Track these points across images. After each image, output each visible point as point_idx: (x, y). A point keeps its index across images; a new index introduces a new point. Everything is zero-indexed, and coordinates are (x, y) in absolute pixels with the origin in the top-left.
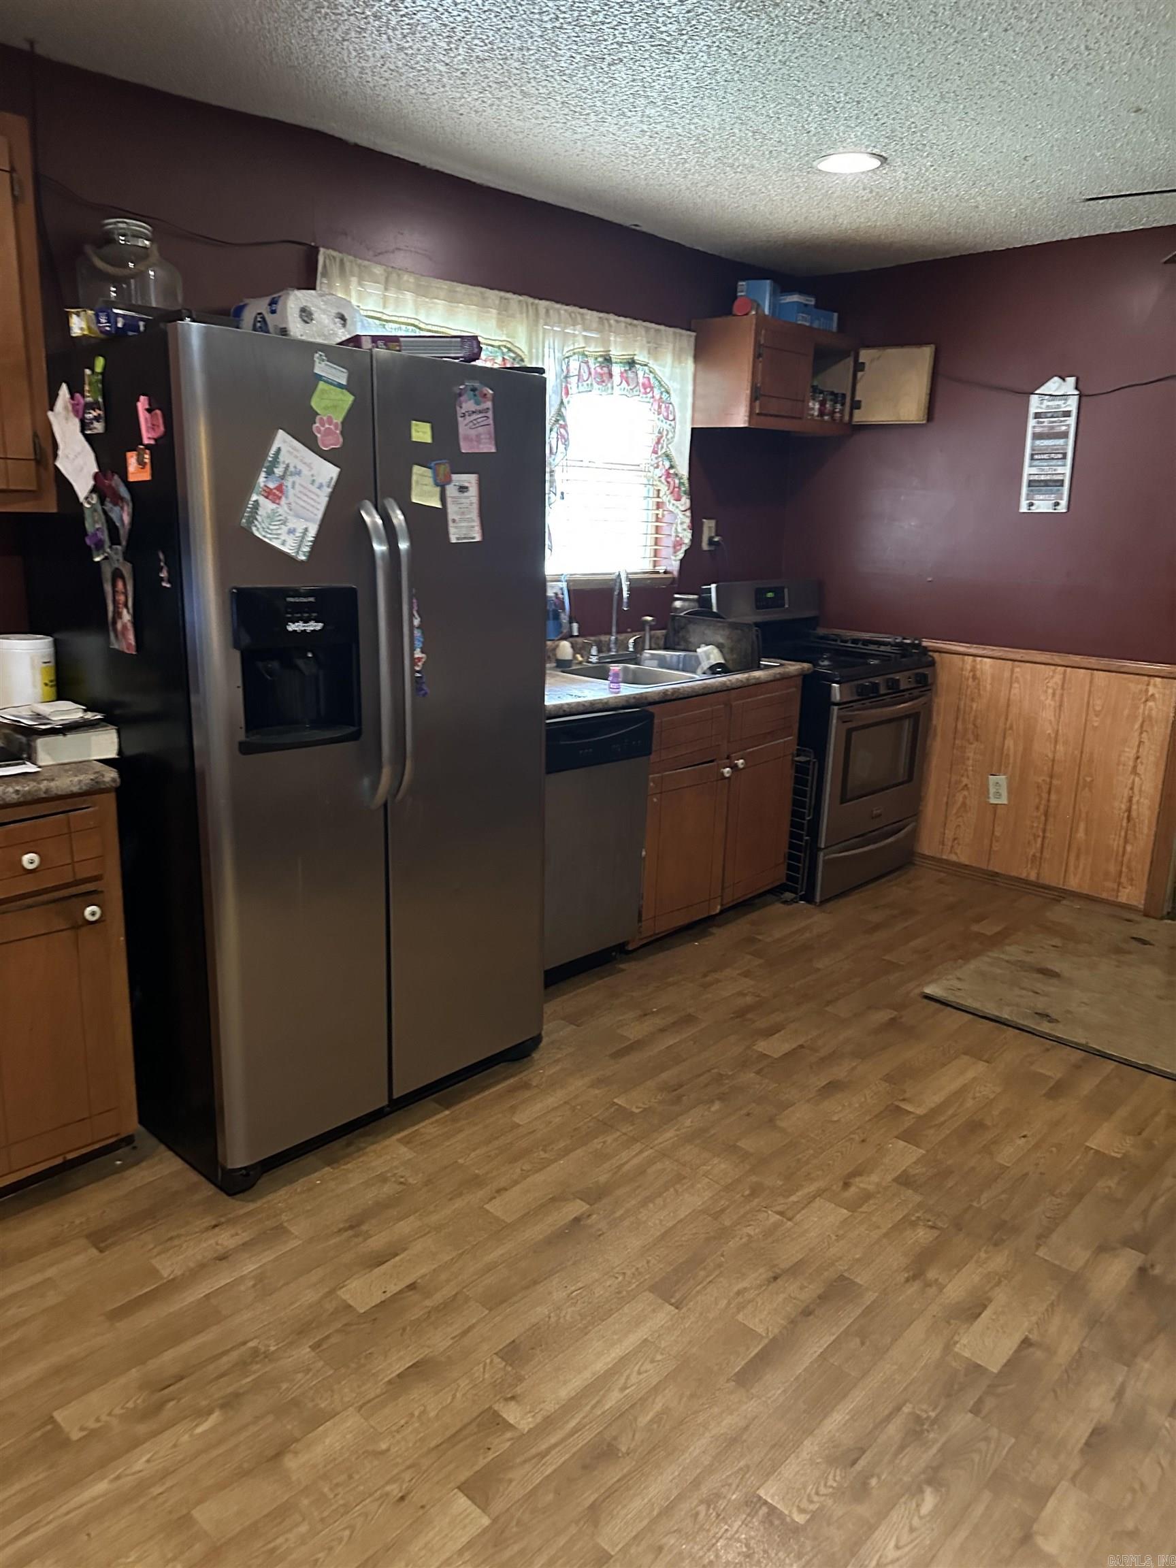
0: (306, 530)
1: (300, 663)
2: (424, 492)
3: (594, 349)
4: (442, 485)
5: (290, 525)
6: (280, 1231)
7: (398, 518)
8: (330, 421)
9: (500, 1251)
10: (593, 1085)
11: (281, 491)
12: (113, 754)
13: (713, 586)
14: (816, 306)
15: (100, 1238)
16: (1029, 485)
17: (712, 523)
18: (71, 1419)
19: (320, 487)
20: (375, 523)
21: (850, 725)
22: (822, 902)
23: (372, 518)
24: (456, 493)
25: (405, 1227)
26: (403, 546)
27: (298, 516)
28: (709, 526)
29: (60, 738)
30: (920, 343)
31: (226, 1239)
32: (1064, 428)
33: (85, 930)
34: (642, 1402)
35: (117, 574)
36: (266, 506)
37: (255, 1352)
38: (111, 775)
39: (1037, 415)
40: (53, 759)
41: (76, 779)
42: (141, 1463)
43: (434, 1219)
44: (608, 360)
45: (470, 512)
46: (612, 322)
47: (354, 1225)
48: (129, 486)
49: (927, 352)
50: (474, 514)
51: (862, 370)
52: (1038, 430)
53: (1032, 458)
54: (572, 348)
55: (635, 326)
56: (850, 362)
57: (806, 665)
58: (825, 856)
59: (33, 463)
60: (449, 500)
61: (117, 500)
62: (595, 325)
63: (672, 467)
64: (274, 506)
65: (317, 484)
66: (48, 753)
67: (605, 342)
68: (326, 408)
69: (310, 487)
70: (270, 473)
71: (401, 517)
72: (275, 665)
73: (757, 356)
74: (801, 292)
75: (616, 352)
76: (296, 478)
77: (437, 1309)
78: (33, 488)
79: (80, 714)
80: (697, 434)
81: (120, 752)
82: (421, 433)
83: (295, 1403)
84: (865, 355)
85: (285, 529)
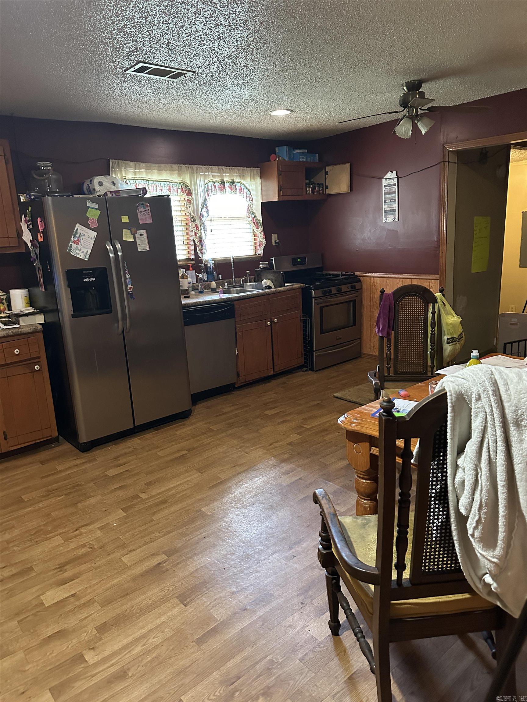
0: (87, 251)
1: (91, 291)
2: (127, 237)
3: (217, 179)
4: (134, 235)
5: (82, 250)
6: (95, 460)
7: (118, 246)
8: (93, 219)
9: (155, 463)
10: (205, 424)
11: (79, 241)
12: (43, 322)
13: (273, 258)
14: (308, 153)
15: (42, 463)
16: (385, 212)
17: (276, 235)
18: (25, 497)
19: (91, 239)
20: (110, 249)
21: (321, 305)
22: (316, 371)
23: (109, 247)
24: (139, 236)
25: (131, 458)
26: (120, 254)
27: (84, 248)
28: (274, 237)
29: (26, 317)
30: (345, 163)
31: (78, 462)
32: (394, 190)
33: (35, 373)
34: (180, 493)
35: (39, 268)
36: (74, 246)
37: (78, 484)
38: (40, 327)
39: (385, 186)
40: (25, 323)
41: (29, 328)
42: (41, 505)
43: (140, 456)
44: (223, 182)
45: (145, 241)
46: (224, 169)
47: (116, 458)
48: (39, 243)
49: (348, 166)
50: (146, 242)
51: (328, 174)
52: (386, 191)
53: (385, 202)
54: (208, 180)
55: (234, 169)
56: (324, 171)
57: (302, 285)
58: (316, 353)
59: (17, 238)
60: (137, 239)
61: (37, 247)
62: (217, 171)
63: (255, 217)
64: (77, 246)
65: (90, 238)
66: (24, 322)
67: (222, 176)
68: (92, 216)
69: (88, 239)
70: (75, 236)
71: (120, 246)
72: (83, 292)
73: (279, 175)
74: (299, 149)
75: (226, 179)
76: (84, 237)
77: (132, 475)
78: (18, 245)
79: (33, 310)
80: (264, 205)
81: (45, 321)
82: (125, 219)
83: (85, 494)
84: (328, 169)
85: (80, 252)
